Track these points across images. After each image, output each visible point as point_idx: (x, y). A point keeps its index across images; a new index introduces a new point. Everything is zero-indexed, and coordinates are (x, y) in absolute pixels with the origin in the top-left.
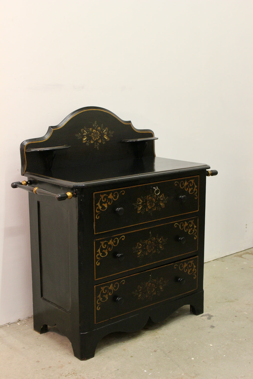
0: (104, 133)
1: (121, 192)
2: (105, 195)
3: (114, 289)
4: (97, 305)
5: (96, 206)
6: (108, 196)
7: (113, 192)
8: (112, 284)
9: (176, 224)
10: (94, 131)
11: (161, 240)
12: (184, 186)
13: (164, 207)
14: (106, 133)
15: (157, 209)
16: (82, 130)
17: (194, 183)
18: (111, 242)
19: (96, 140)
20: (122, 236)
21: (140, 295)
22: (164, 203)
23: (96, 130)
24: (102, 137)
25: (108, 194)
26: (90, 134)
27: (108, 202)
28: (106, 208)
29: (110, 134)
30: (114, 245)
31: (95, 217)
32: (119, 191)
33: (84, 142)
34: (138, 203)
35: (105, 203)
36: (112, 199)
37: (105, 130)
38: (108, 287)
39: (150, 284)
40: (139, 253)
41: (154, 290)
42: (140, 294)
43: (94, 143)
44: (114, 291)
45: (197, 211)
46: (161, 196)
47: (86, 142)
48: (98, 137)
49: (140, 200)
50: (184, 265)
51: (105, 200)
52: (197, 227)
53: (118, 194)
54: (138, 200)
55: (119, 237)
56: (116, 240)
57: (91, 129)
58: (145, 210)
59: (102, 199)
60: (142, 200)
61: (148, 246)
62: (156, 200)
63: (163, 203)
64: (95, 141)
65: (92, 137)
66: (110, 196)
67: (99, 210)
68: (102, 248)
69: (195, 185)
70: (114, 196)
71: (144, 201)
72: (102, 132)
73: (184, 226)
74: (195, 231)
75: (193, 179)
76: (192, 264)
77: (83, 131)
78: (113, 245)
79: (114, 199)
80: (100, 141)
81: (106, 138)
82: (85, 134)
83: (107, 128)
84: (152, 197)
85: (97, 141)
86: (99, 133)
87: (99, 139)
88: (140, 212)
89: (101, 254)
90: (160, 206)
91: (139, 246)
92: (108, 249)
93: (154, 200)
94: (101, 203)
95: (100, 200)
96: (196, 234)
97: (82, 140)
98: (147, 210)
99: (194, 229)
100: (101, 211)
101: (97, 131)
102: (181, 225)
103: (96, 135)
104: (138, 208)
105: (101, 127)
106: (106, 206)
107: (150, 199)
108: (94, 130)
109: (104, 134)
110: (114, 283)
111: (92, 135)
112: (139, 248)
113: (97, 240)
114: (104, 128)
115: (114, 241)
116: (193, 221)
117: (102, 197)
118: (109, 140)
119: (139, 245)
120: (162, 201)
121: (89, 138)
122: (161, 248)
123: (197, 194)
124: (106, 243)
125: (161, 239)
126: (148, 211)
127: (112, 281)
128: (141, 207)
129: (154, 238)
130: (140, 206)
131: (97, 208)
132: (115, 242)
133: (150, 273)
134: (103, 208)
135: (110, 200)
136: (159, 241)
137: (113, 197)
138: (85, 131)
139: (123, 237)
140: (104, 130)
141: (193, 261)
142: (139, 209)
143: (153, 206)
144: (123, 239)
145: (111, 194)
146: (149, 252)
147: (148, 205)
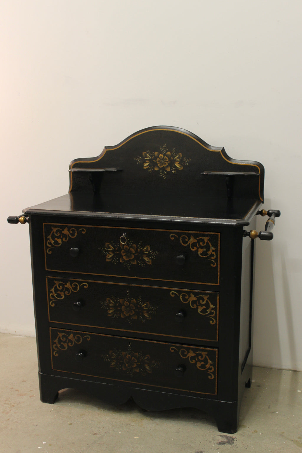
0: (175, 159)
1: (81, 229)
2: (58, 228)
3: (75, 341)
4: (54, 350)
5: (47, 239)
6: (62, 231)
7: (69, 228)
8: (72, 334)
9: (173, 292)
10: (161, 157)
11: (146, 306)
12: (189, 242)
13: (151, 263)
14: (179, 160)
15: (137, 263)
16: (144, 153)
17: (210, 243)
18: (68, 285)
19: (162, 167)
20: (85, 283)
21: (113, 364)
22: (151, 259)
23: (164, 155)
24: (172, 164)
25: (63, 228)
26: (156, 158)
27: (63, 237)
28: (60, 245)
29: (185, 162)
30: (73, 290)
31: (46, 251)
32: (78, 228)
33: (145, 168)
34: (107, 249)
35: (58, 237)
36: (68, 236)
37: (178, 156)
38: (67, 335)
39: (129, 356)
40: (111, 312)
41: (135, 365)
42: (114, 362)
43: (159, 171)
44: (75, 343)
45: (216, 285)
46: (145, 248)
47: (148, 169)
48: (166, 164)
49: (110, 246)
50: (188, 352)
51: (59, 235)
52: (216, 307)
53: (76, 232)
54: (106, 245)
55: (80, 283)
56: (76, 285)
57: (156, 153)
58: (119, 260)
59: (55, 232)
60: (114, 247)
61: (123, 307)
62: (136, 252)
63: (149, 259)
64: (160, 169)
65: (157, 163)
66: (66, 232)
67: (50, 243)
68: (56, 288)
69: (211, 245)
70: (70, 232)
71: (117, 249)
72: (172, 158)
73: (189, 299)
74: (211, 313)
75: (207, 237)
76: (204, 357)
77: (146, 155)
78: (71, 290)
79: (70, 236)
80: (168, 169)
81: (178, 167)
82: (147, 158)
83: (180, 154)
84: (129, 246)
85: (164, 169)
86: (167, 158)
87: (167, 167)
88: (110, 260)
89: (56, 295)
90: (144, 260)
91: (111, 303)
92: (64, 292)
93: (133, 250)
94: (53, 237)
95: (51, 233)
96: (215, 317)
97: (142, 165)
98: (121, 261)
99: (210, 309)
100: (53, 245)
101: (165, 157)
102: (184, 296)
103: (162, 161)
104: (106, 255)
105: (173, 152)
106: (60, 241)
107: (126, 248)
108: (161, 155)
109: (175, 161)
110: (75, 334)
111: (157, 161)
112: (110, 305)
113: (49, 277)
114: (177, 153)
115: (72, 285)
116: (208, 296)
117: (55, 230)
118: (182, 168)
119: (109, 301)
120: (148, 256)
121: (153, 164)
122: (146, 317)
123: (216, 260)
124: (63, 285)
125: (145, 304)
126: (124, 263)
127: (72, 331)
128: (112, 255)
129: (135, 300)
130: (110, 253)
131: (49, 241)
132: (74, 286)
133: (129, 343)
134: (56, 243)
135: (65, 236)
136: (143, 306)
137: (69, 234)
138: (148, 155)
139: (86, 285)
140: (176, 156)
141: (206, 353)
142: (108, 256)
143: (132, 259)
144: (85, 287)
145: (66, 229)
146: (126, 315)
147: (123, 254)
